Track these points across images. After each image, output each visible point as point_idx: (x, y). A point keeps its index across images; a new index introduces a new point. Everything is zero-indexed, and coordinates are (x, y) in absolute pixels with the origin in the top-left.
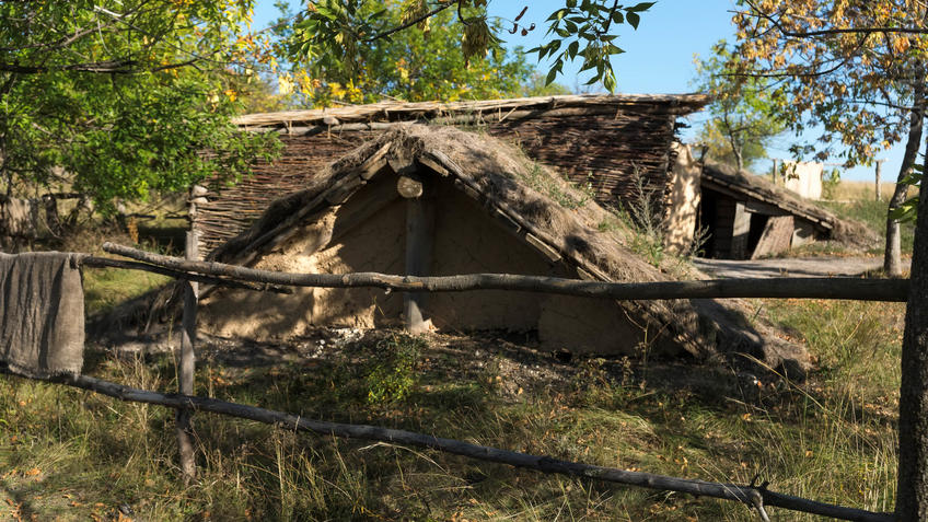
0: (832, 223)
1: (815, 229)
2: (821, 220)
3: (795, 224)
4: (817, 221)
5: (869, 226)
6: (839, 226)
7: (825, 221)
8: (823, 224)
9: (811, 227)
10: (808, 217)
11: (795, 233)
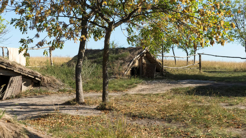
0: (40, 78)
1: (32, 82)
2: (35, 77)
3: (22, 79)
4: (33, 77)
5: (57, 78)
6: (44, 79)
7: (37, 77)
8: (37, 79)
9: (30, 81)
10: (29, 76)
11: (23, 84)
